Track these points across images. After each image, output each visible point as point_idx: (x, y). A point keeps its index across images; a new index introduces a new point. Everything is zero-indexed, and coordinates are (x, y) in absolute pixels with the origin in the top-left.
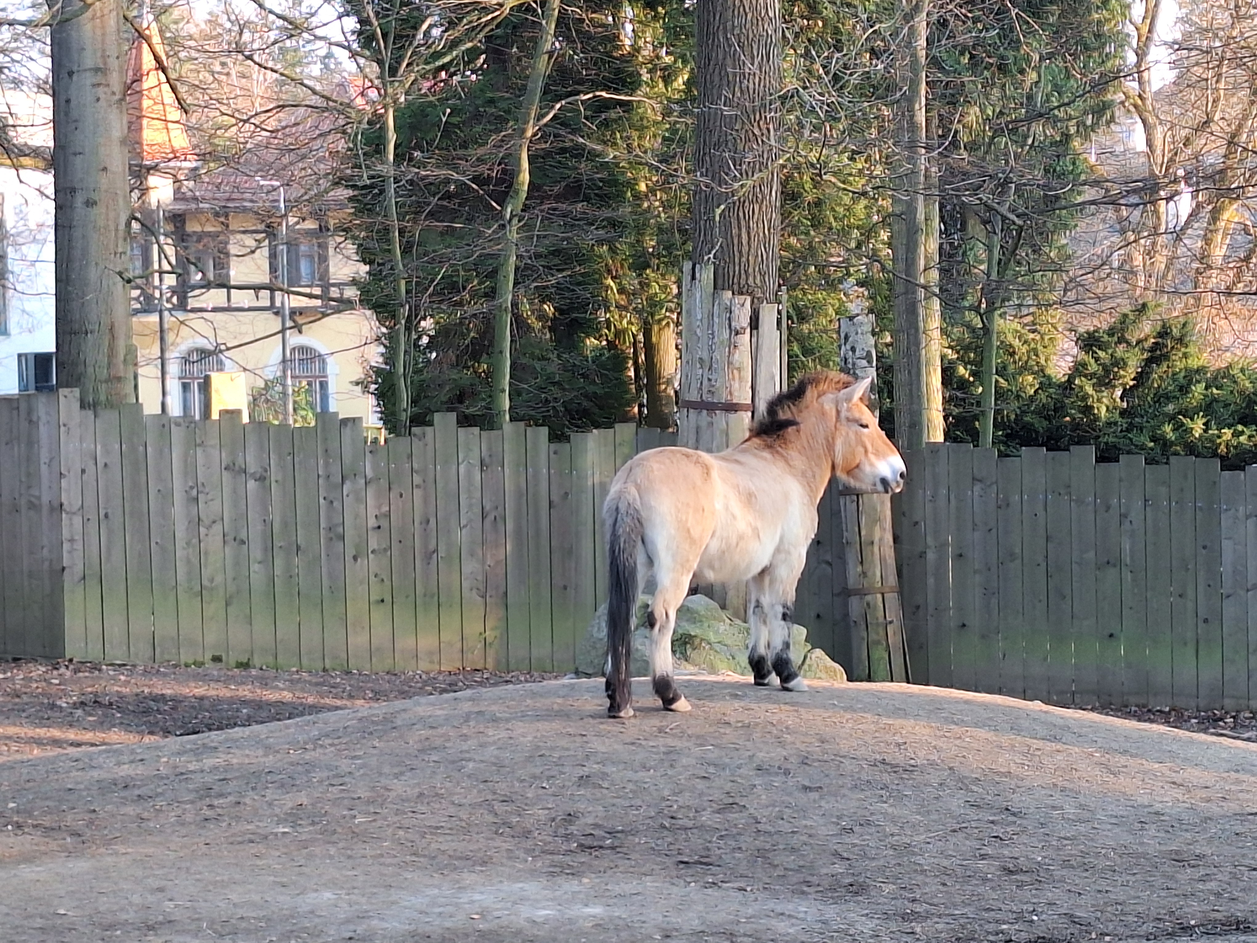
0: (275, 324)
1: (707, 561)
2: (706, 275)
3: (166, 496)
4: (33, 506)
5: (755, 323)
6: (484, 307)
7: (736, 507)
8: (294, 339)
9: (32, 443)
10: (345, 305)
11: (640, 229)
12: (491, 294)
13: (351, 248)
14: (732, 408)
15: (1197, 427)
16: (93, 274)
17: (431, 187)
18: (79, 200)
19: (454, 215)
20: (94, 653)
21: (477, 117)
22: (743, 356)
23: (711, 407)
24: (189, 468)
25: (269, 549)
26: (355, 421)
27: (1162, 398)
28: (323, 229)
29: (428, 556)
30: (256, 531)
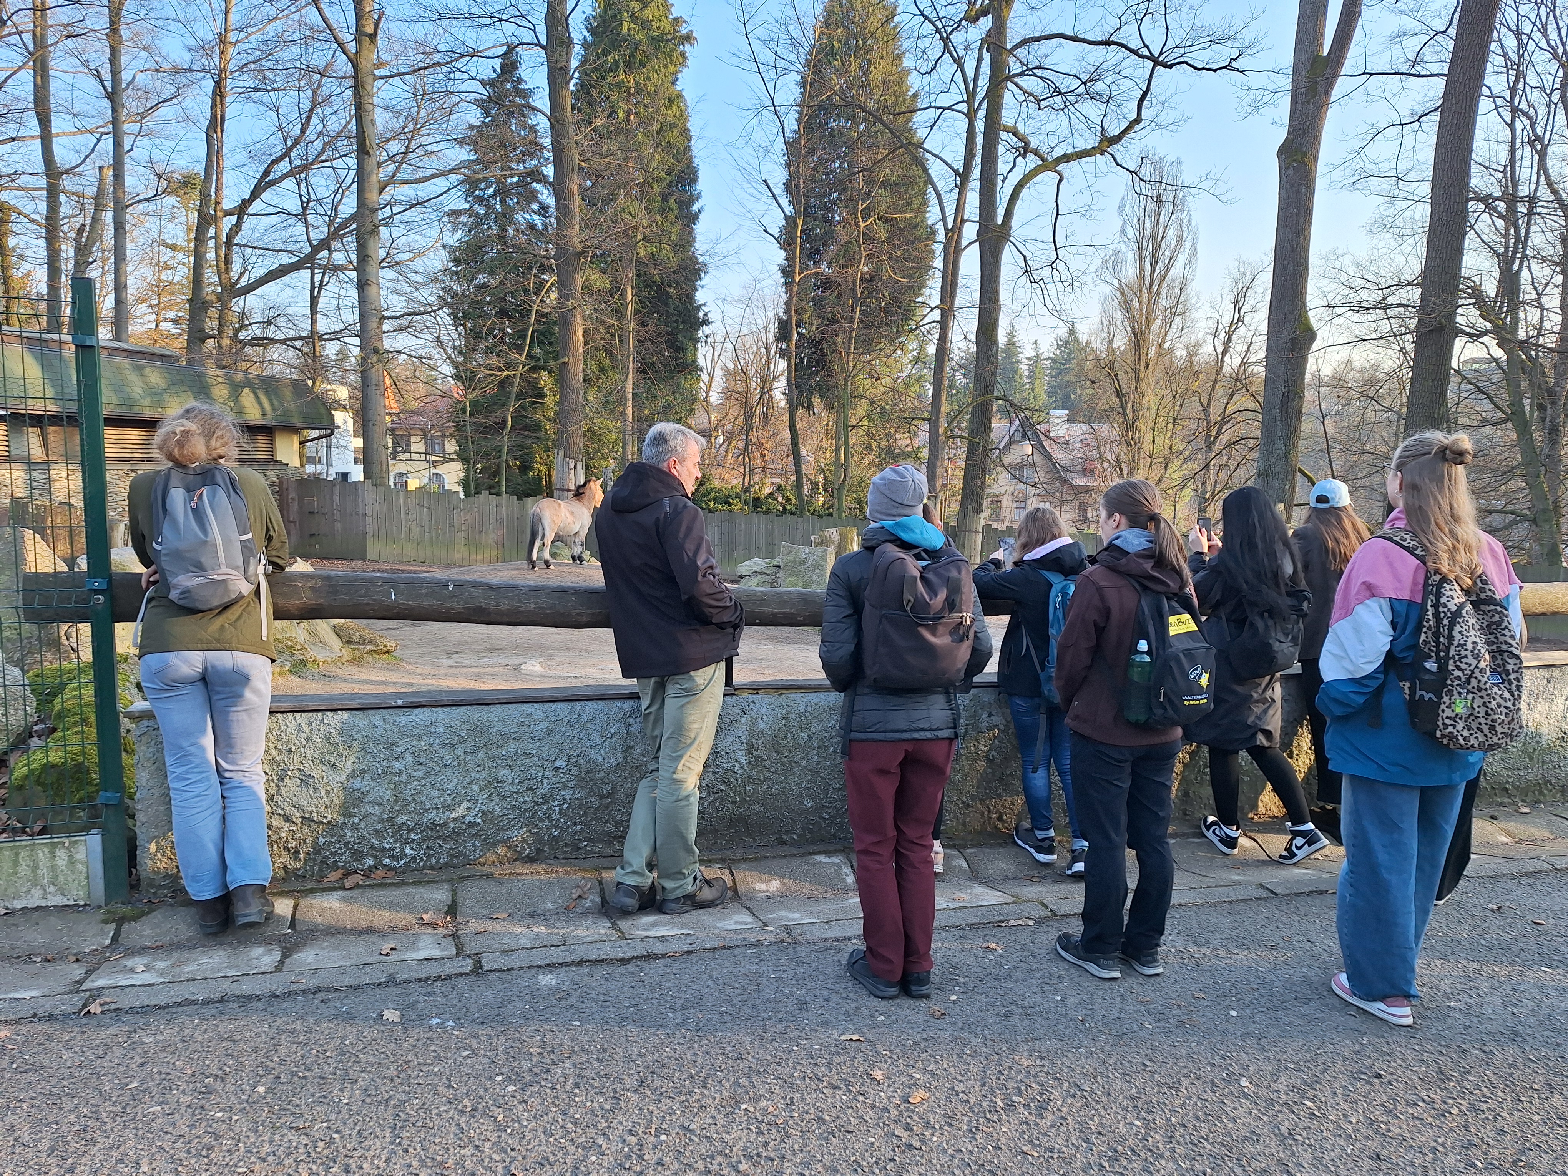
0: (427, 465)
1: (559, 529)
2: (561, 453)
3: (399, 512)
4: (357, 514)
5: (575, 467)
6: (497, 461)
7: (568, 515)
8: (434, 471)
9: (357, 495)
10: (453, 460)
11: (547, 440)
12: (499, 457)
13: (453, 441)
14: (570, 490)
15: (712, 504)
16: (375, 446)
17: (482, 425)
18: (371, 423)
19: (488, 433)
20: (376, 558)
21: (495, 403)
22: (572, 476)
23: (563, 490)
24: (406, 504)
25: (431, 528)
26: (457, 492)
27: (703, 495)
28: (443, 435)
29: (480, 532)
30: (426, 523)
